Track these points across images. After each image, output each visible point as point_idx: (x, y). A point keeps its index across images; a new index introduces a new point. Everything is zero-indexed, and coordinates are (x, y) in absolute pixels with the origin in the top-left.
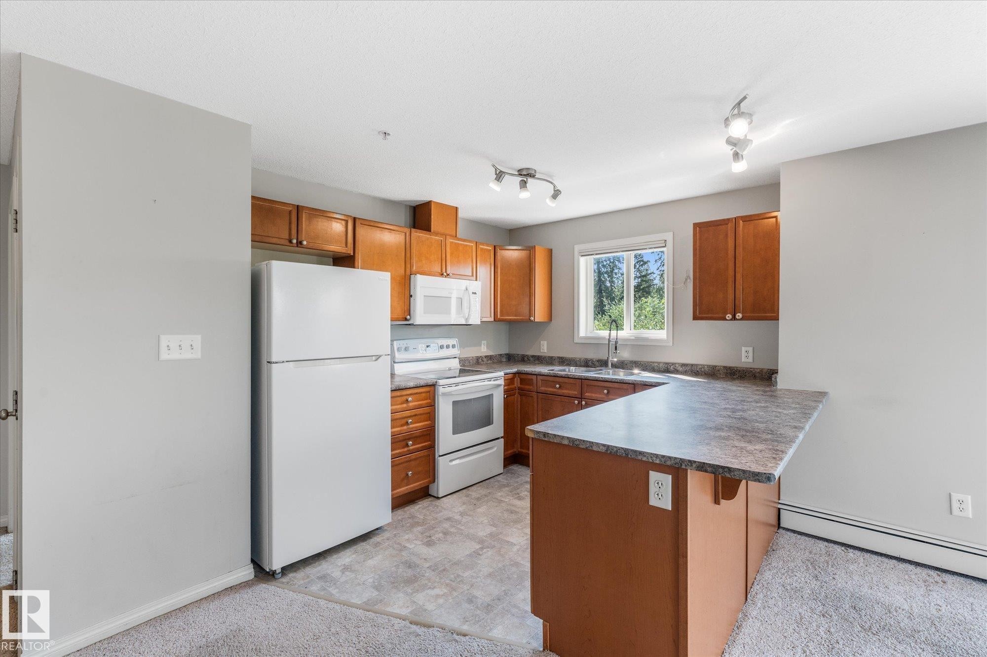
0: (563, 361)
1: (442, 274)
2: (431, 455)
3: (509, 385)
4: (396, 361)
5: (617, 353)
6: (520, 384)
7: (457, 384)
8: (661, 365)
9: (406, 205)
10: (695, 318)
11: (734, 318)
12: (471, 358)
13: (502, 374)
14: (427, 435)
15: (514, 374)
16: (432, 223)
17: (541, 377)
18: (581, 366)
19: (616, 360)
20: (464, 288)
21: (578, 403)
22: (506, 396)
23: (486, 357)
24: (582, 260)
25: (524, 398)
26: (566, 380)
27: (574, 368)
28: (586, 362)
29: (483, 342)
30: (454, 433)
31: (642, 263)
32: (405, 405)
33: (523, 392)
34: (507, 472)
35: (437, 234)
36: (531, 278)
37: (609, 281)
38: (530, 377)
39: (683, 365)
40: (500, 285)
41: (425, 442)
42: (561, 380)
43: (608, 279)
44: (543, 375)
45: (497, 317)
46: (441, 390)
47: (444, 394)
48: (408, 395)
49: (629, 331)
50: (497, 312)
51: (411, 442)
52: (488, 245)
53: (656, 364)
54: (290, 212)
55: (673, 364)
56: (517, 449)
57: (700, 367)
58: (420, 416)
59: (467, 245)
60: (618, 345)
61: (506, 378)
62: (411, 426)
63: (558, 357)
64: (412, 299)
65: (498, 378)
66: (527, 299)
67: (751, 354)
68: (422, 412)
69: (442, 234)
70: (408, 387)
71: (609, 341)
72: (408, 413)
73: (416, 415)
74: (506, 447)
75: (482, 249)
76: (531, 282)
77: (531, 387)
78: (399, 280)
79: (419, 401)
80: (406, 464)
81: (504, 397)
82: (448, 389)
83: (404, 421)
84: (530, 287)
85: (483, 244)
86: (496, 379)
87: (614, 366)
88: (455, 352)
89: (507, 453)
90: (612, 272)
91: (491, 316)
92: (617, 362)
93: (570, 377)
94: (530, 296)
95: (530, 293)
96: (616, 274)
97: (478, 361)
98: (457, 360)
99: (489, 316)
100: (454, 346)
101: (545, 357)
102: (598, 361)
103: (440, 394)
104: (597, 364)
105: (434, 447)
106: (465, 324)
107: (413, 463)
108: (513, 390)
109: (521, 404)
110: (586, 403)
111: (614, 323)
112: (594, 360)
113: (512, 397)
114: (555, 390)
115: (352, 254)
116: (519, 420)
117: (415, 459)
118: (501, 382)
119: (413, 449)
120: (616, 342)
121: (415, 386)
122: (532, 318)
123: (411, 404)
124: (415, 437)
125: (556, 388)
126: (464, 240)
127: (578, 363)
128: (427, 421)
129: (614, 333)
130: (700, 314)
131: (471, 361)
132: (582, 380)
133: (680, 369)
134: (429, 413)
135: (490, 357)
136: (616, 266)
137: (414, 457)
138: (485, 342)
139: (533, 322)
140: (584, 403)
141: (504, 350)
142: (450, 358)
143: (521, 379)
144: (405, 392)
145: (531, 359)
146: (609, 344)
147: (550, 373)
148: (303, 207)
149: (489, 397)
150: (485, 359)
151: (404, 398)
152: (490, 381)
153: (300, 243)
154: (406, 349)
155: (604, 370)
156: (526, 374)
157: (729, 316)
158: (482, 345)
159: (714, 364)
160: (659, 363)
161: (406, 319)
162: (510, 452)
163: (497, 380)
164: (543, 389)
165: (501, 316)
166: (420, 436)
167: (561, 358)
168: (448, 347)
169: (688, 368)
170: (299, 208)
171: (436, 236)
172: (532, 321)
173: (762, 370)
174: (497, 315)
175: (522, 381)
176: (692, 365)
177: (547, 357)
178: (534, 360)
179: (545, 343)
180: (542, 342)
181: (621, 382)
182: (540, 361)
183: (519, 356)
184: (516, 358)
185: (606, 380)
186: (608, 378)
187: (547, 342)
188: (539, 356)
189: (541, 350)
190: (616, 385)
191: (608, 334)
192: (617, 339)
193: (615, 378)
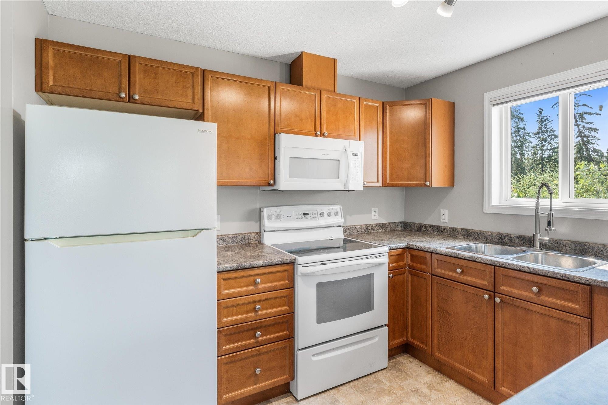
0: (469, 234)
1: (316, 134)
2: (288, 348)
3: (396, 262)
4: (266, 230)
5: (550, 230)
6: (412, 261)
7: (323, 263)
9: (281, 63)
12: (359, 226)
13: (386, 249)
14: (284, 322)
15: (404, 249)
16: (304, 77)
17: (437, 256)
18: (492, 242)
19: (547, 238)
20: (342, 148)
21: (490, 298)
22: (391, 275)
23: (377, 225)
24: (495, 111)
25: (415, 278)
26: (471, 264)
27: (483, 245)
28: (501, 238)
29: (374, 209)
30: (318, 322)
31: (553, 137)
32: (251, 288)
33: (414, 272)
34: (393, 367)
35: (309, 89)
36: (427, 136)
37: (520, 154)
38: (422, 254)
40: (390, 145)
41: (279, 332)
42: (463, 263)
43: (518, 152)
44: (439, 254)
45: (386, 181)
46: (300, 270)
47: (304, 275)
48: (254, 275)
49: (567, 199)
50: (386, 176)
51: (259, 333)
52: (374, 101)
54: (120, 62)
56: (407, 337)
58: (273, 301)
59: (348, 101)
60: (552, 220)
61: (393, 254)
62: (260, 313)
63: (462, 229)
64: (276, 161)
65: (381, 255)
66: (422, 161)
68: (275, 296)
69: (315, 89)
70: (256, 266)
71: (536, 212)
72: (257, 297)
73: (267, 299)
74: (392, 336)
75: (366, 106)
76: (427, 141)
77: (424, 267)
78: (261, 140)
79: (272, 282)
80: (254, 358)
81: (389, 277)
82: (311, 269)
83: (250, 307)
84: (426, 147)
85: (367, 100)
86: (378, 255)
87: (545, 247)
88: (339, 220)
89: (392, 343)
90: (522, 145)
91: (378, 181)
92: (549, 241)
93: (477, 260)
94: (426, 157)
95: (425, 153)
96: (526, 147)
97: (367, 230)
98: (341, 228)
99: (376, 181)
100: (336, 214)
101: (446, 228)
102: (518, 238)
103: (299, 274)
104: (517, 241)
105: (293, 337)
106: (344, 189)
107: (264, 357)
108: (401, 267)
109: (412, 285)
110: (501, 300)
111: (544, 188)
112: (513, 236)
113: (402, 276)
114: (455, 275)
115: (201, 111)
116: (410, 305)
117: (266, 353)
118: (385, 259)
119: (263, 340)
120: (550, 216)
121: (264, 264)
122: (428, 183)
123: (260, 286)
124: (266, 326)
125: (457, 273)
126: (344, 96)
127: (489, 238)
128: (283, 306)
129: (544, 203)
131: (359, 230)
132: (495, 266)
134: (287, 296)
135: (382, 226)
136: (526, 140)
137: (264, 350)
138: (377, 209)
139: (430, 187)
140: (498, 300)
141: (399, 218)
142: (334, 227)
143: (412, 256)
144: (251, 272)
145: (429, 229)
146: (536, 216)
147: (448, 252)
148: (135, 57)
149: (370, 277)
150: (376, 228)
151: (252, 279)
152: (370, 258)
153: (130, 98)
154: (278, 217)
155: (529, 253)
156: (418, 250)
158: (373, 212)
161: (269, 185)
162: (398, 341)
163: (380, 256)
164: (439, 271)
165: (390, 180)
166: (272, 325)
167: (467, 230)
168: (329, 214)
170: (131, 58)
171: (307, 91)
172: (428, 186)
174: (386, 179)
175: (413, 258)
177: (448, 228)
178: (433, 231)
179: (446, 212)
180: (442, 211)
181: (564, 278)
182: (440, 233)
183: (416, 225)
184: (412, 227)
185: (536, 272)
186: (540, 270)
187: (448, 211)
188: (438, 226)
189: (441, 219)
190: (554, 282)
191: (535, 204)
192: (551, 210)
193: (552, 272)
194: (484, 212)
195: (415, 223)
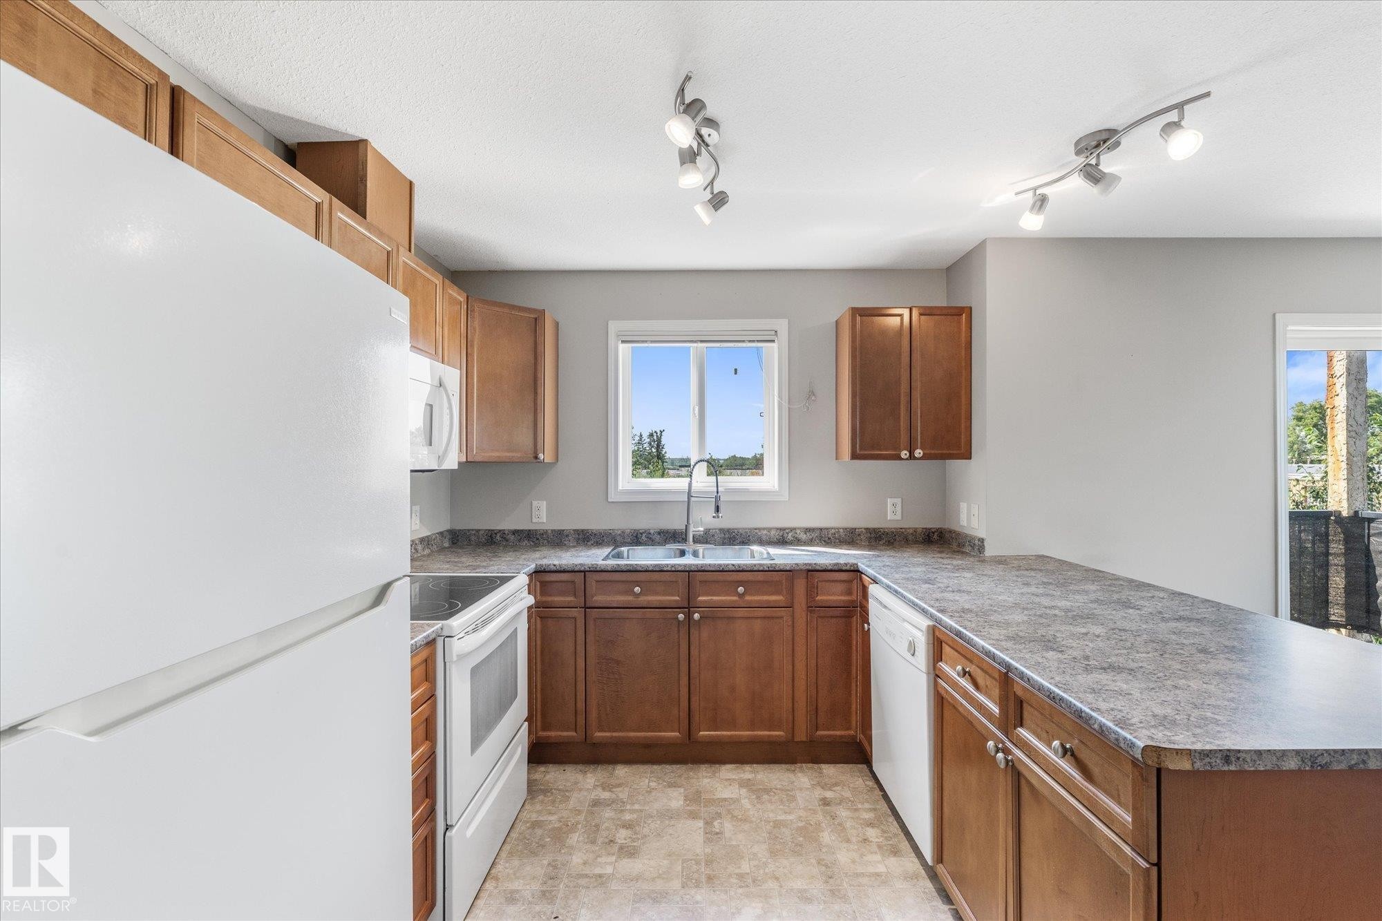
0: (586, 538)
8: (773, 532)
10: (855, 456)
11: (912, 457)
17: (597, 576)
19: (701, 529)
21: (685, 617)
23: (421, 541)
25: (550, 622)
28: (636, 537)
29: (414, 509)
33: (548, 611)
36: (538, 374)
39: (807, 530)
40: (478, 383)
42: (643, 576)
44: (602, 571)
45: (472, 451)
50: (472, 442)
53: (765, 532)
55: (792, 529)
57: (833, 531)
67: (899, 508)
71: (690, 496)
76: (538, 382)
77: (570, 599)
84: (535, 393)
93: (666, 569)
94: (535, 411)
95: (535, 404)
101: (546, 532)
102: (659, 533)
104: (657, 538)
106: (436, 468)
110: (701, 616)
112: (652, 532)
114: (630, 598)
120: (718, 499)
122: (541, 456)
125: (636, 594)
130: (861, 449)
132: (691, 572)
133: (803, 537)
135: (426, 541)
138: (418, 508)
140: (697, 616)
141: (445, 524)
145: (512, 537)
146: (688, 501)
147: (618, 565)
149: (513, 637)
150: (419, 547)
157: (904, 454)
158: (414, 515)
159: (854, 526)
160: (769, 530)
164: (600, 599)
165: (479, 450)
167: (583, 531)
169: (814, 535)
172: (539, 462)
173: (915, 530)
175: (546, 587)
176: (821, 529)
177: (550, 532)
178: (520, 540)
179: (543, 505)
180: (535, 503)
181: (770, 569)
182: (533, 542)
183: (481, 532)
184: (473, 538)
185: (741, 569)
186: (746, 565)
187: (547, 504)
188: (530, 530)
189: (533, 517)
190: (760, 576)
191: (687, 485)
192: (718, 493)
193: (758, 564)
194: (610, 500)
195: (479, 530)
